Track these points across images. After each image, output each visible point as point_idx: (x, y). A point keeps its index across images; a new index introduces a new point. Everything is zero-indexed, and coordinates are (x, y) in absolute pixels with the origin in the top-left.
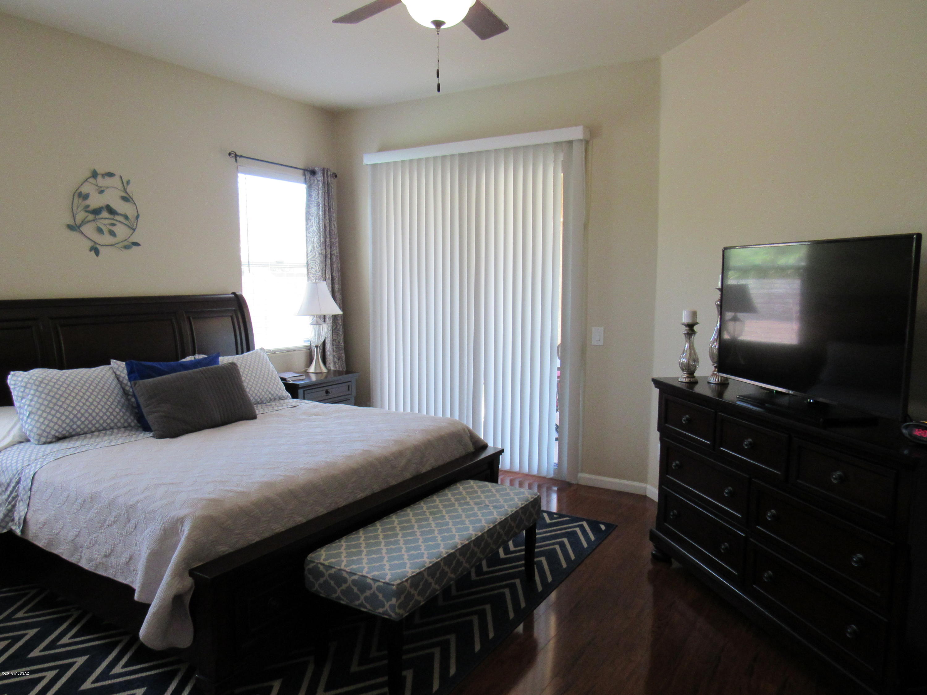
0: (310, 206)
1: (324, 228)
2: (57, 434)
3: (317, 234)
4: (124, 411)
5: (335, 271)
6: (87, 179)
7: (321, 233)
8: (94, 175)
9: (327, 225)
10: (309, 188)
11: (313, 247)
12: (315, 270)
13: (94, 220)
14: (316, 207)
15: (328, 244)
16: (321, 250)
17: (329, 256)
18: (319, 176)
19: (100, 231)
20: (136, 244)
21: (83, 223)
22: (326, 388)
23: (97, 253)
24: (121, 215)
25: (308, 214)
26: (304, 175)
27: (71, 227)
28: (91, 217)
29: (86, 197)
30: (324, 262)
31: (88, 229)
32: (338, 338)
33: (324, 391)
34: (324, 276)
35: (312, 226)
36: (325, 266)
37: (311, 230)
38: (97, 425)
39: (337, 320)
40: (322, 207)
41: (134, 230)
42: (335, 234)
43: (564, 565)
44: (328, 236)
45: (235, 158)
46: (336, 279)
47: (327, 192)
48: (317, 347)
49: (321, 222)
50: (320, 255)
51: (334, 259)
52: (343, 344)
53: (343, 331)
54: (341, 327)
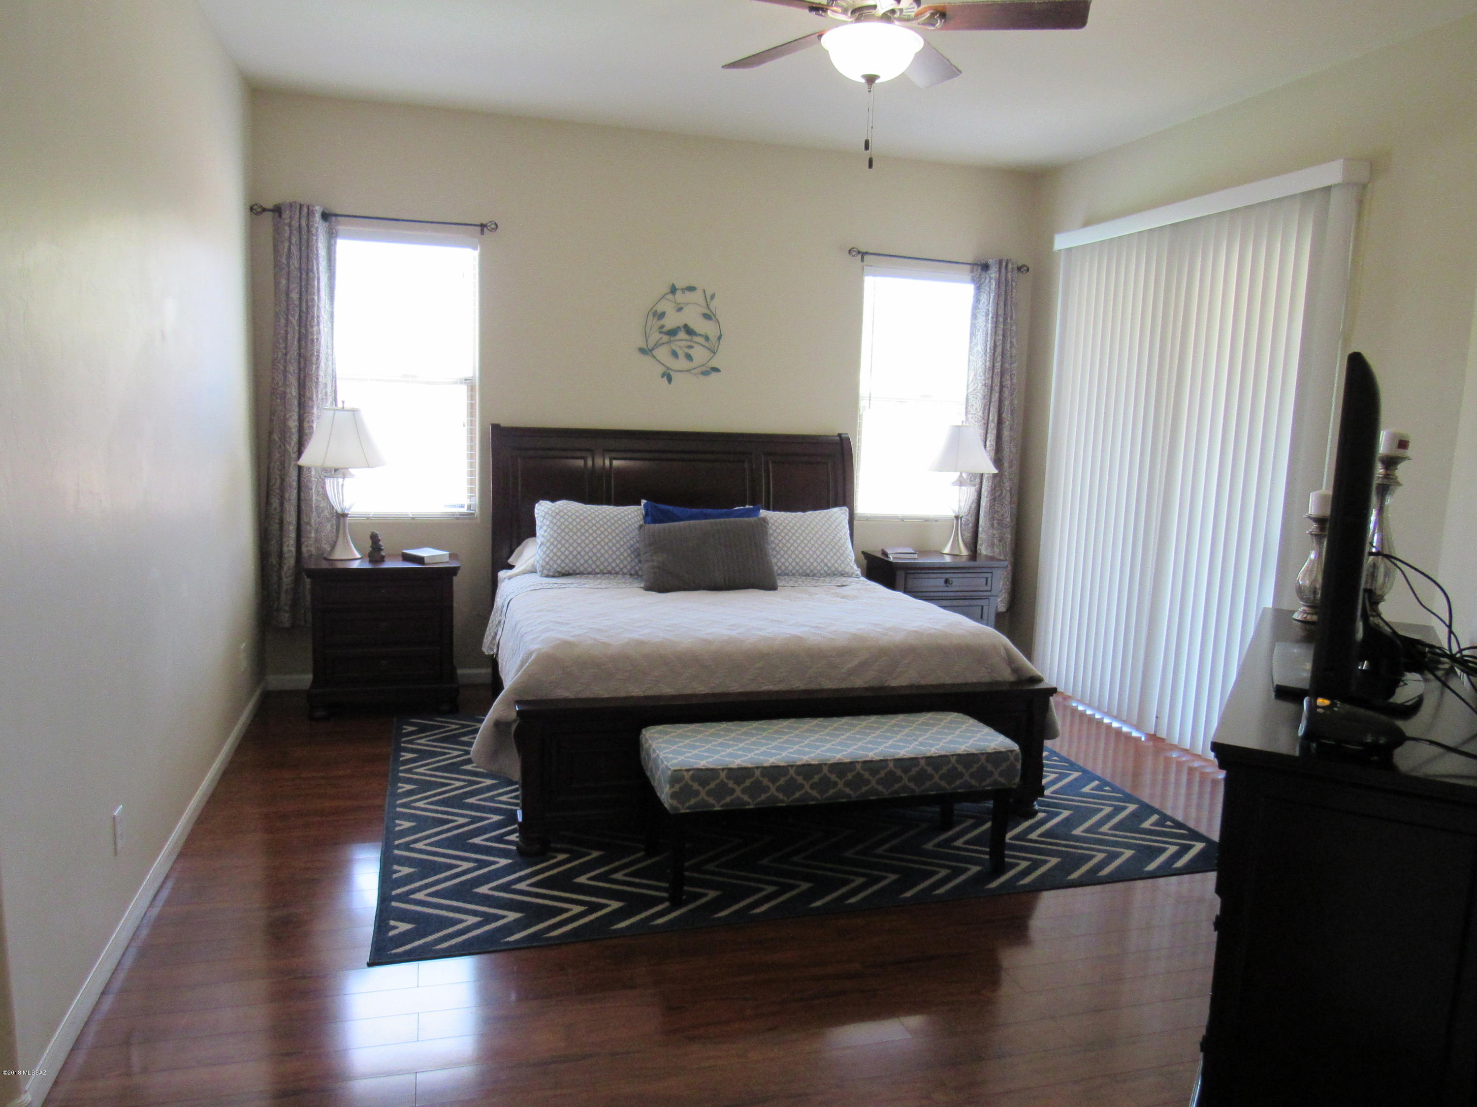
0: (976, 316)
1: (992, 348)
2: (559, 569)
3: (982, 356)
4: (633, 556)
5: (1005, 410)
6: (664, 295)
7: (988, 355)
8: (673, 290)
9: (999, 343)
10: (978, 289)
11: (975, 375)
12: (974, 408)
13: (668, 343)
14: (984, 318)
15: (998, 369)
16: (985, 380)
17: (997, 388)
18: (993, 273)
19: (675, 354)
20: (715, 370)
21: (657, 345)
22: (948, 576)
23: (670, 380)
24: (700, 335)
25: (973, 326)
26: (972, 271)
27: (642, 351)
28: (666, 338)
29: (662, 315)
30: (989, 397)
31: (662, 353)
32: (1001, 509)
33: (944, 580)
34: (986, 418)
35: (977, 344)
36: (990, 404)
37: (975, 351)
38: (602, 567)
39: (1004, 483)
40: (993, 318)
41: (715, 353)
42: (1011, 356)
43: (1075, 876)
44: (999, 359)
45: (860, 256)
46: (1007, 423)
47: (1003, 294)
48: (957, 517)
49: (989, 339)
50: (983, 387)
51: (1006, 393)
52: (1008, 520)
53: (1011, 500)
54: (1008, 494)
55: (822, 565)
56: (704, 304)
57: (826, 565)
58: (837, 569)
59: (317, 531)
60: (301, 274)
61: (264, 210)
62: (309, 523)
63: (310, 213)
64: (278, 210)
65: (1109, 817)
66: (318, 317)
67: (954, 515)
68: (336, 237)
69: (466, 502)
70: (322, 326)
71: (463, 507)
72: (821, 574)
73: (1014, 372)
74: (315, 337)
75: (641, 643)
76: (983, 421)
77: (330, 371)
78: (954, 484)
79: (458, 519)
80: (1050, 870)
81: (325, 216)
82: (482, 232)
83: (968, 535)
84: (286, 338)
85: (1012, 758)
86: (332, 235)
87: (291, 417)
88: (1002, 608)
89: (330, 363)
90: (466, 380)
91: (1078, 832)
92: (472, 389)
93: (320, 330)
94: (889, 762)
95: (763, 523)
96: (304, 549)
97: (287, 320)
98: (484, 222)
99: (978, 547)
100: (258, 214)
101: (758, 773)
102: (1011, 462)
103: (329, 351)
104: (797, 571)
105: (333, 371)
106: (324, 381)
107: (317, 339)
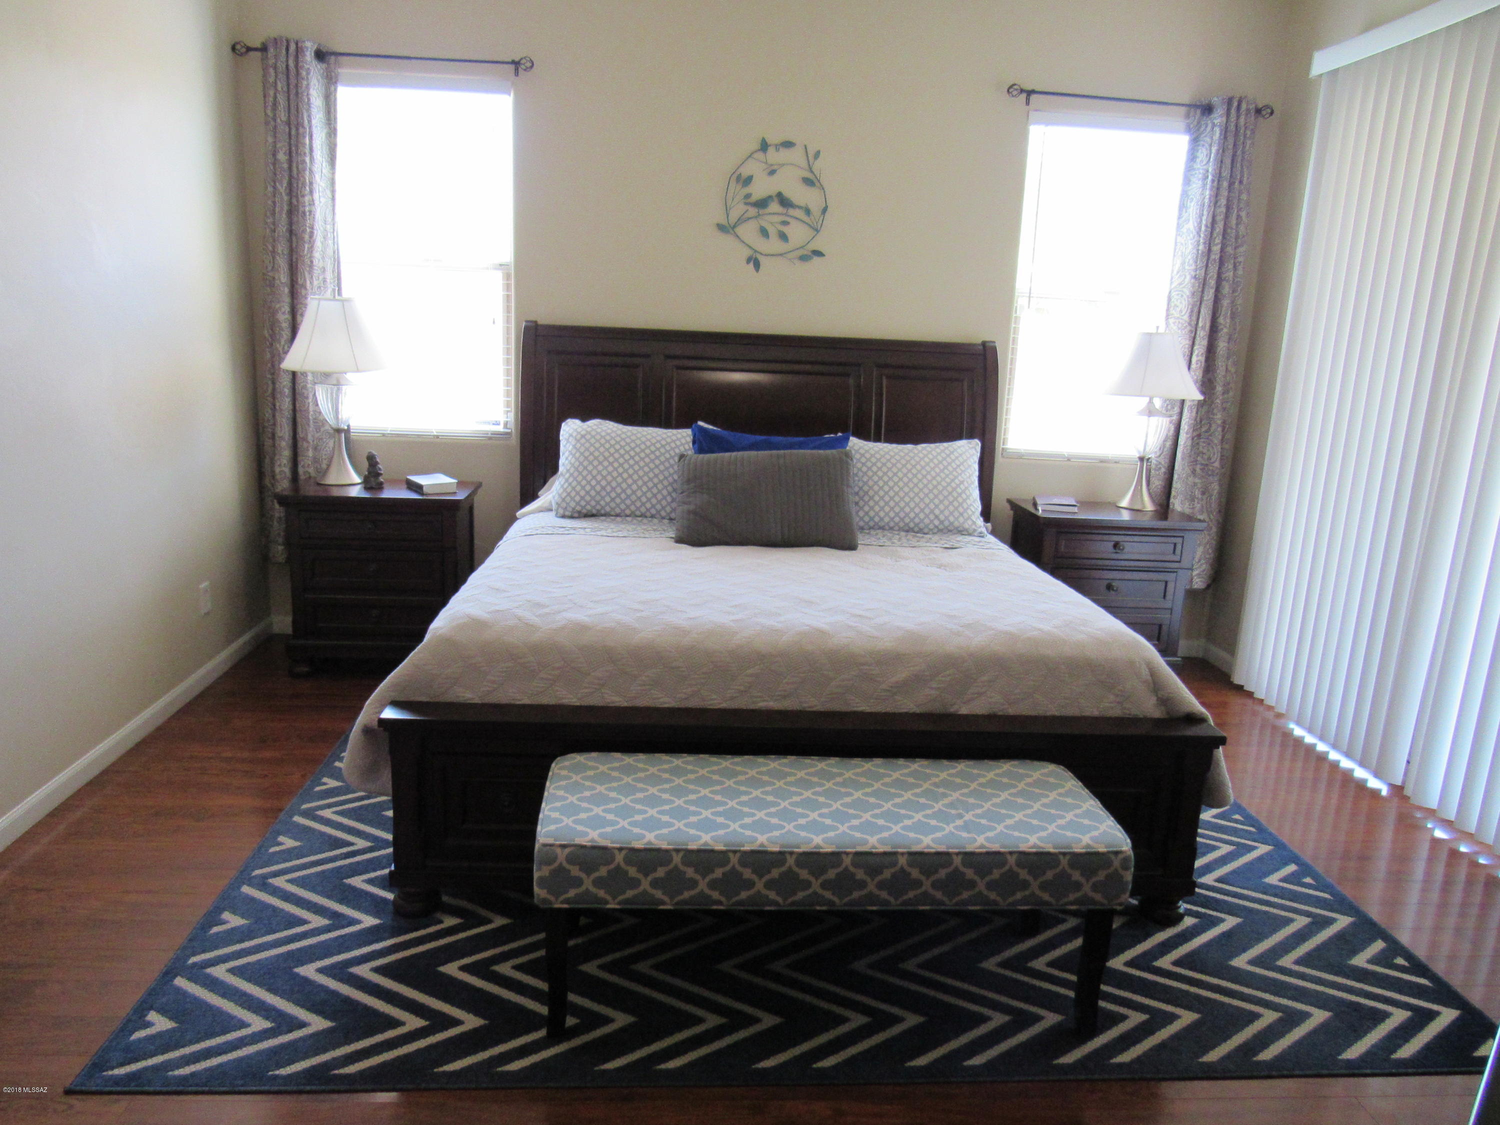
0: (1190, 181)
1: (1209, 225)
3: (1194, 236)
5: (1223, 313)
6: (752, 153)
7: (1202, 235)
8: (764, 146)
9: (1220, 218)
10: (1195, 142)
11: (1183, 263)
12: (1178, 309)
13: (756, 217)
14: (1200, 182)
15: (1215, 256)
16: (1196, 270)
17: (1212, 283)
18: (1218, 117)
19: (764, 233)
20: (818, 253)
21: (741, 220)
22: (1120, 538)
23: (757, 265)
24: (800, 207)
25: (1185, 194)
26: (1187, 116)
27: (721, 228)
28: (753, 211)
29: (748, 181)
30: (1199, 294)
31: (748, 231)
32: (1208, 450)
33: (1112, 543)
34: (1193, 323)
35: (1188, 220)
36: (1201, 304)
37: (1184, 230)
38: (633, 508)
39: (1214, 414)
40: (1213, 181)
41: (817, 231)
42: (1237, 237)
43: (1213, 1056)
44: (1218, 240)
45: (1024, 95)
46: (1225, 330)
47: (1231, 147)
48: (1141, 459)
49: (1205, 213)
50: (1193, 281)
51: (1226, 289)
52: (1217, 464)
53: (1223, 437)
54: (1220, 429)
55: (932, 517)
56: (804, 164)
57: (937, 517)
58: (951, 524)
59: (315, 449)
60: (290, 129)
61: (249, 49)
62: (305, 439)
63: (299, 51)
64: (264, 49)
65: (1301, 936)
66: (311, 183)
67: (1138, 455)
68: (336, 83)
69: (502, 419)
70: (316, 196)
71: (498, 424)
72: (931, 530)
73: (1241, 259)
74: (307, 209)
75: (583, 628)
76: (1189, 328)
77: (330, 252)
78: (1141, 413)
79: (490, 438)
80: (1176, 1037)
81: (320, 55)
82: (517, 73)
83: (1158, 483)
84: (274, 211)
85: (1116, 863)
86: (331, 81)
87: (280, 308)
88: (1199, 583)
89: (330, 242)
90: (501, 265)
91: (1240, 962)
92: (507, 277)
93: (313, 200)
94: (900, 857)
95: (844, 458)
96: (301, 470)
97: (274, 187)
98: (517, 59)
99: (1172, 500)
100: (241, 55)
101: (677, 859)
102: (1226, 385)
103: (329, 227)
104: (897, 524)
105: (334, 252)
106: (321, 265)
107: (310, 212)
